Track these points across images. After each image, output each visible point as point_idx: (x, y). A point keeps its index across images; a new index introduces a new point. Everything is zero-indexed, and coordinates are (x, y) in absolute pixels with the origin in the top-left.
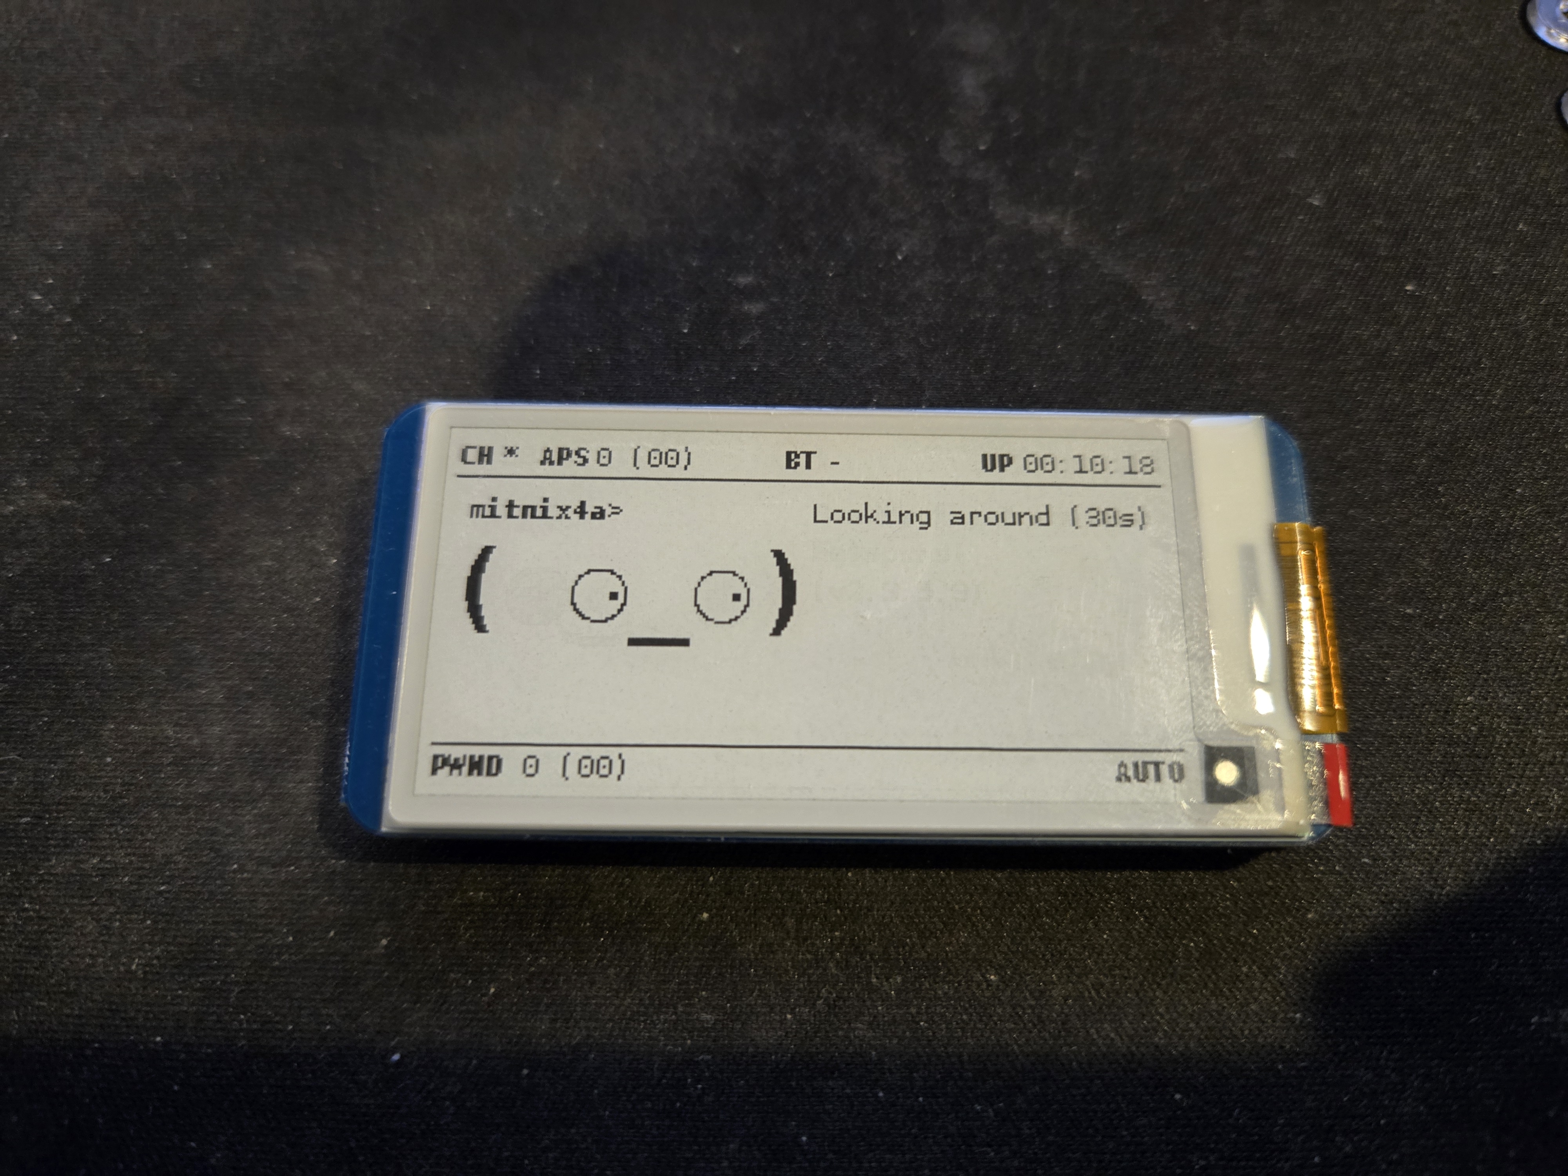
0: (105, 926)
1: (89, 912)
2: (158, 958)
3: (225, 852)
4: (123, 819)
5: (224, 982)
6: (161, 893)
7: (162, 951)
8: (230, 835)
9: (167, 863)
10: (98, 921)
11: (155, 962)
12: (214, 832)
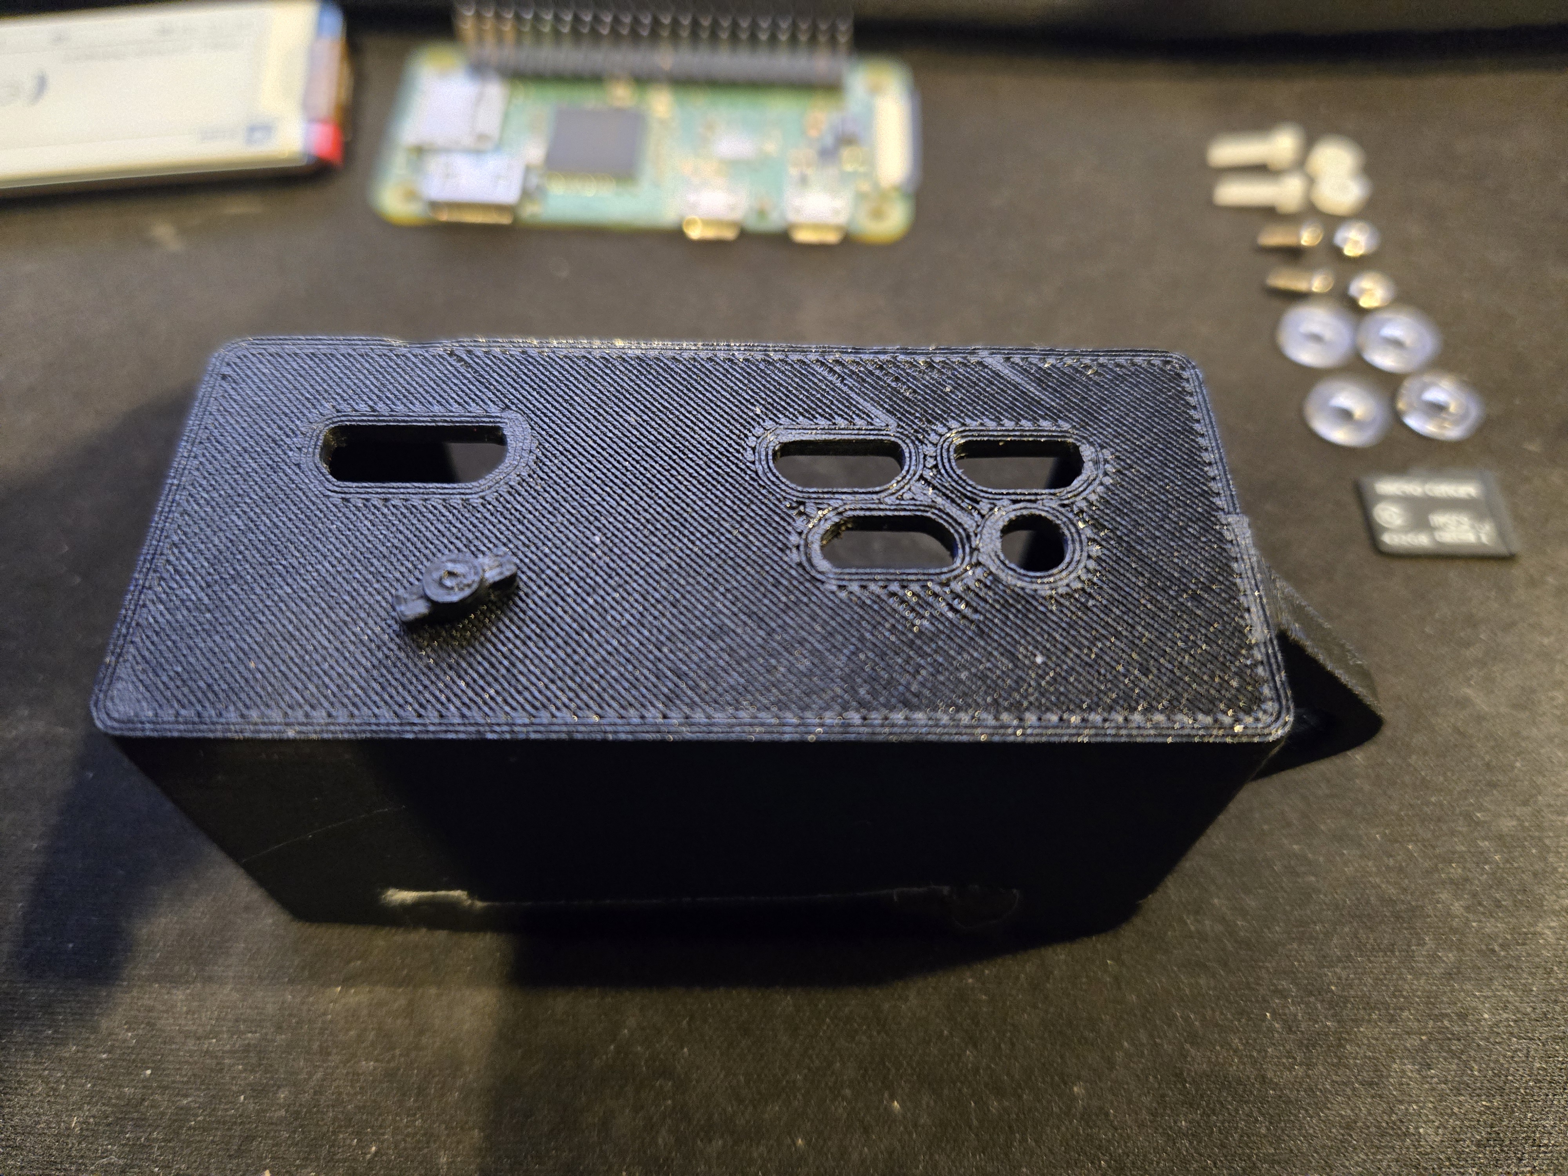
0: (52, 1088)
1: (40, 1076)
2: (94, 1117)
3: (158, 1026)
4: (77, 995)
5: (147, 1139)
6: (101, 1061)
7: (98, 1111)
8: (163, 1012)
9: (110, 1034)
10: (47, 1083)
11: (92, 1120)
12: (151, 1009)
